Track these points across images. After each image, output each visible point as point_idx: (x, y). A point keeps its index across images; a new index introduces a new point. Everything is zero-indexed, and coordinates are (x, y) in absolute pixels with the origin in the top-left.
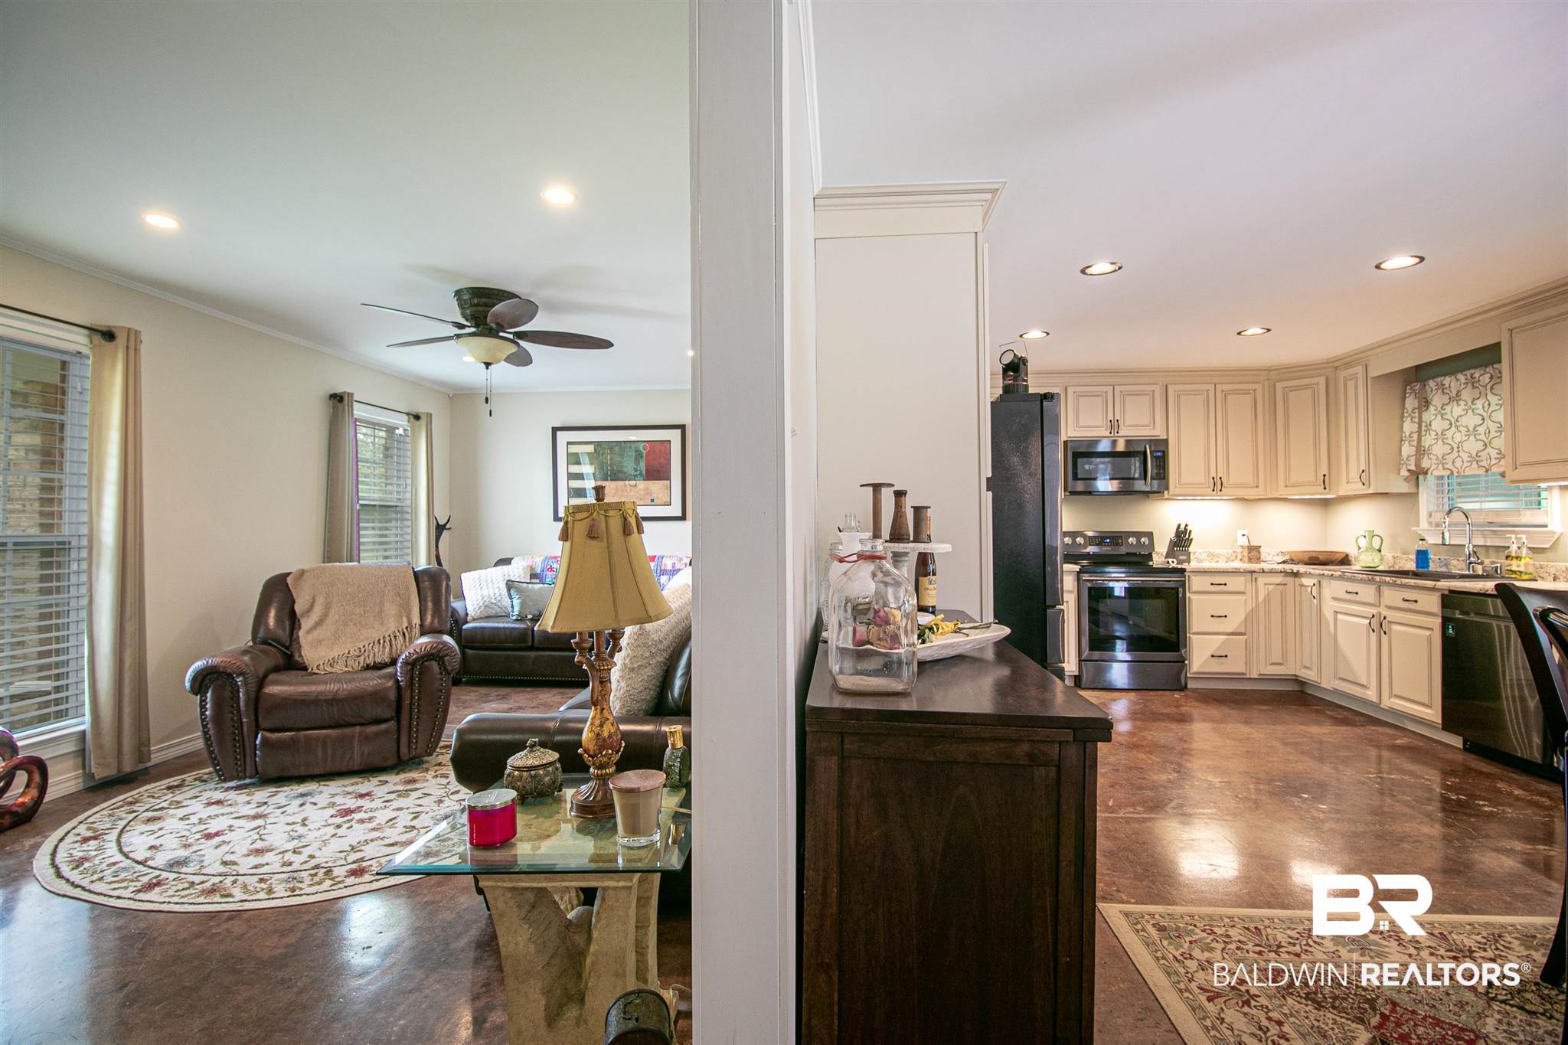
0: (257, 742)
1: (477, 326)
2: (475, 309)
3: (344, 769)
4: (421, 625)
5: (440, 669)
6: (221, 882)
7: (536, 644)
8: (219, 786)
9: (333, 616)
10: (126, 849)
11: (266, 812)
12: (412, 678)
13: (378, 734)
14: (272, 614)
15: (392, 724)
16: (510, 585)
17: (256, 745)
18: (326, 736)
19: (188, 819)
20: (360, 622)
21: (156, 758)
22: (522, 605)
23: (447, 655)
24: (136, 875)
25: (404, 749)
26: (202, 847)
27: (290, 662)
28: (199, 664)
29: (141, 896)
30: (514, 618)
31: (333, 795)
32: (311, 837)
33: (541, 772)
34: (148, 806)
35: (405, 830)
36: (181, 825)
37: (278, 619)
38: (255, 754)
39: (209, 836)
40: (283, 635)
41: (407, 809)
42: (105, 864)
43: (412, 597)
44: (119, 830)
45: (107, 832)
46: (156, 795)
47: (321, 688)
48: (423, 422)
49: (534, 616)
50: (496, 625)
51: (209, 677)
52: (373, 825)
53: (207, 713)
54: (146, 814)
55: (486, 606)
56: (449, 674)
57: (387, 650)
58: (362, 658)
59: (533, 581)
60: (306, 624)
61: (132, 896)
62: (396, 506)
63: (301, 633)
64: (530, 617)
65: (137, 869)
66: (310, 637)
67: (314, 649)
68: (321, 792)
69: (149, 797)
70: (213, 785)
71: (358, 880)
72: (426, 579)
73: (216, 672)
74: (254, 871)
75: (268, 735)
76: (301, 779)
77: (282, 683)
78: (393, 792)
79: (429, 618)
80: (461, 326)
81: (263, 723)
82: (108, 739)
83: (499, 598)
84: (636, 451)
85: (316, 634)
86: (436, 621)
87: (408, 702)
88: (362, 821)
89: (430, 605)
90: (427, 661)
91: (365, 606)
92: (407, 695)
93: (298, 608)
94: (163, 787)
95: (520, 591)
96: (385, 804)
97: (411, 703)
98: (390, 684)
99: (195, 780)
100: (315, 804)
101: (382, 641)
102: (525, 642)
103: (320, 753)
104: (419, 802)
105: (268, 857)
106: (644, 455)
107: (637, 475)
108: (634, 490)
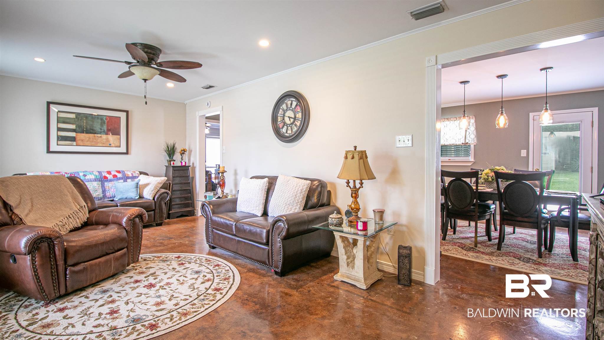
0: (68, 273)
3: (106, 277)
4: (87, 206)
5: (140, 221)
9: (36, 205)
12: (130, 227)
15: (126, 250)
18: (100, 262)
20: (52, 208)
23: (144, 214)
25: (129, 261)
38: (66, 280)
43: (75, 192)
51: (37, 242)
54: (31, 327)
57: (77, 221)
58: (67, 226)
60: (22, 212)
63: (21, 217)
73: (43, 238)
79: (89, 202)
81: (70, 263)
84: (101, 120)
89: (85, 195)
90: (135, 218)
93: (12, 203)
97: (131, 239)
98: (124, 231)
101: (71, 216)
106: (106, 122)
107: (101, 132)
108: (100, 139)
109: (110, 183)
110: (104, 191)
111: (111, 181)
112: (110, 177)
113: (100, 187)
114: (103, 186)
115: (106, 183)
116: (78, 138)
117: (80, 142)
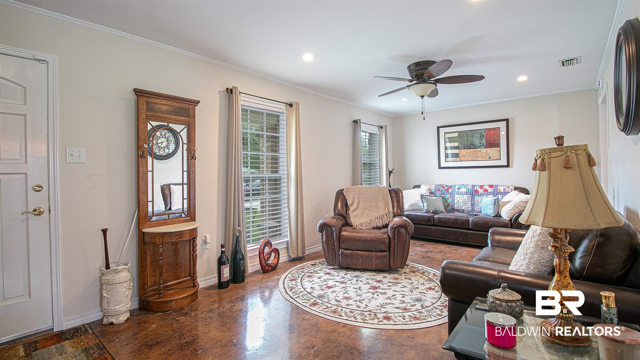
0: (340, 253)
1: (418, 79)
2: (417, 72)
3: (369, 268)
4: (393, 212)
5: (406, 232)
6: (337, 309)
7: (435, 223)
8: (327, 267)
9: (361, 206)
10: (304, 287)
11: (345, 281)
12: (394, 234)
13: (382, 256)
14: (339, 204)
15: (386, 253)
16: (422, 197)
17: (339, 254)
18: (363, 254)
19: (321, 279)
20: (370, 209)
21: (307, 252)
22: (428, 206)
23: (409, 226)
24: (309, 298)
25: (392, 264)
26: (327, 291)
27: (347, 224)
28: (321, 221)
29: (312, 307)
30: (425, 211)
31: (368, 279)
32: (364, 296)
33: (514, 304)
34: (307, 271)
35: (400, 302)
36: (318, 280)
37: (342, 206)
38: (339, 257)
39: (329, 287)
40: (343, 212)
41: (399, 291)
42: (299, 291)
43: (389, 200)
44: (301, 278)
45: (297, 278)
46: (309, 267)
47: (361, 235)
48: (384, 129)
49: (433, 211)
50: (417, 214)
51: (324, 227)
52: (386, 296)
53: (324, 240)
54: (307, 274)
55: (412, 205)
56: (410, 234)
57: (381, 221)
58: (372, 224)
59: (431, 195)
60: (351, 209)
61: (309, 306)
62: (374, 163)
63: (350, 212)
64: (431, 211)
65: (309, 296)
66: (353, 214)
67: (355, 219)
68: (363, 277)
69: (307, 267)
70: (325, 266)
71: (388, 322)
72: (393, 193)
73: (326, 225)
74: (347, 307)
75: (343, 250)
76: (355, 270)
77: (347, 231)
78: (390, 282)
79: (395, 209)
80: (411, 81)
81: (342, 246)
82: (294, 244)
83: (417, 202)
84: (480, 134)
85: (355, 213)
86: (399, 211)
87: (393, 245)
88: (382, 293)
89: (395, 203)
90: (400, 228)
91: (371, 203)
92: (392, 241)
93: (349, 203)
94: (310, 264)
95: (426, 200)
96: (389, 287)
97: (394, 245)
98: (386, 236)
99: (319, 263)
100: (362, 282)
101: (379, 217)
102: (430, 222)
103: (361, 260)
104: (403, 289)
105: (351, 302)
106: (485, 136)
107: (481, 146)
108: (480, 153)
109: (480, 197)
110: (473, 205)
111: (481, 195)
112: (481, 191)
113: (470, 201)
114: (473, 199)
115: (476, 197)
116: (460, 155)
117: (462, 158)
